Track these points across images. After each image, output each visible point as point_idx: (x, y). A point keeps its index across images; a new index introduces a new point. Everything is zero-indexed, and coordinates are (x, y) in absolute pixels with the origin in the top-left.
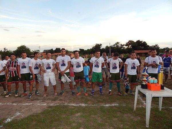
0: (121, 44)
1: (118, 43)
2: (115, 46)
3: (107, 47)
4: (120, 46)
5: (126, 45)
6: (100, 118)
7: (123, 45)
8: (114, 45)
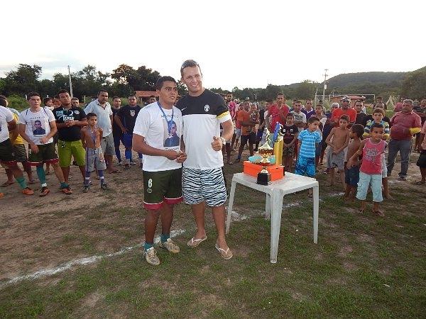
0: (99, 73)
1: (91, 68)
2: (84, 76)
3: (59, 77)
4: (96, 76)
5: (113, 76)
6: (166, 282)
7: (106, 76)
8: (81, 73)
